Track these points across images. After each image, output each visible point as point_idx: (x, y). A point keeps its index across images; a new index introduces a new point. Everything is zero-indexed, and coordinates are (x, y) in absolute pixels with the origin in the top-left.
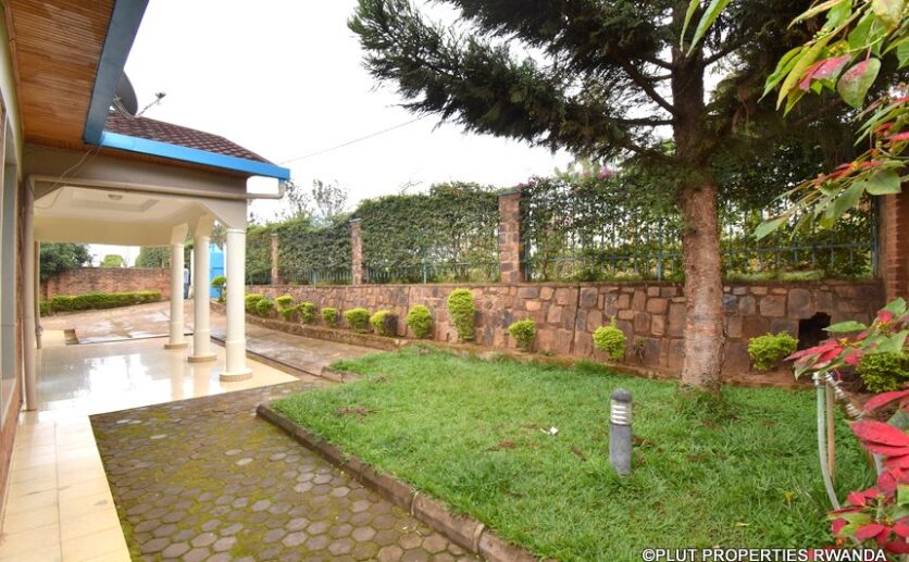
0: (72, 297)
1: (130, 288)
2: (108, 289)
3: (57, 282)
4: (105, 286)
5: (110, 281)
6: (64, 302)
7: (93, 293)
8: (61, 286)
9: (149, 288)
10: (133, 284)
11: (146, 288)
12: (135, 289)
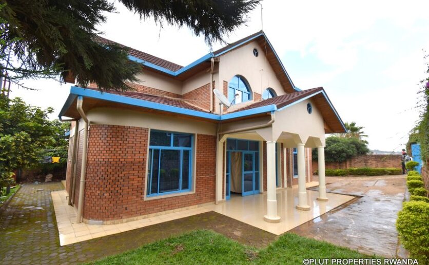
0: (355, 169)
1: (385, 166)
2: (373, 165)
3: (351, 162)
4: (372, 164)
5: (374, 162)
6: (352, 171)
7: (366, 168)
8: (352, 164)
9: (396, 167)
10: (386, 163)
11: (393, 166)
12: (387, 166)
